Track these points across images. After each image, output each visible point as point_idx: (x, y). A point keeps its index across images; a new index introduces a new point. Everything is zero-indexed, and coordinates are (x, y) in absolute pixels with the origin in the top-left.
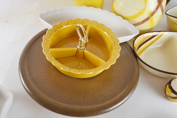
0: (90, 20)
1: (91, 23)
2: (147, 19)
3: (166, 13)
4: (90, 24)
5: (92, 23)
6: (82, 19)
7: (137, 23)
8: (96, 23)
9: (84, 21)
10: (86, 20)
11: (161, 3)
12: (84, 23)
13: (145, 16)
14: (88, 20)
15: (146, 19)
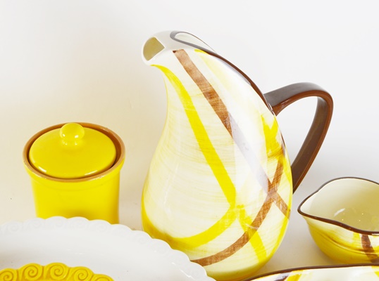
0: (69, 265)
1: (70, 276)
2: (244, 240)
3: (299, 211)
4: (68, 279)
5: (73, 275)
6: (45, 264)
7: (214, 254)
8: (85, 275)
9: (49, 272)
10: (56, 267)
11: (275, 191)
12: (50, 277)
13: (236, 233)
14: (62, 266)
15: (239, 240)
